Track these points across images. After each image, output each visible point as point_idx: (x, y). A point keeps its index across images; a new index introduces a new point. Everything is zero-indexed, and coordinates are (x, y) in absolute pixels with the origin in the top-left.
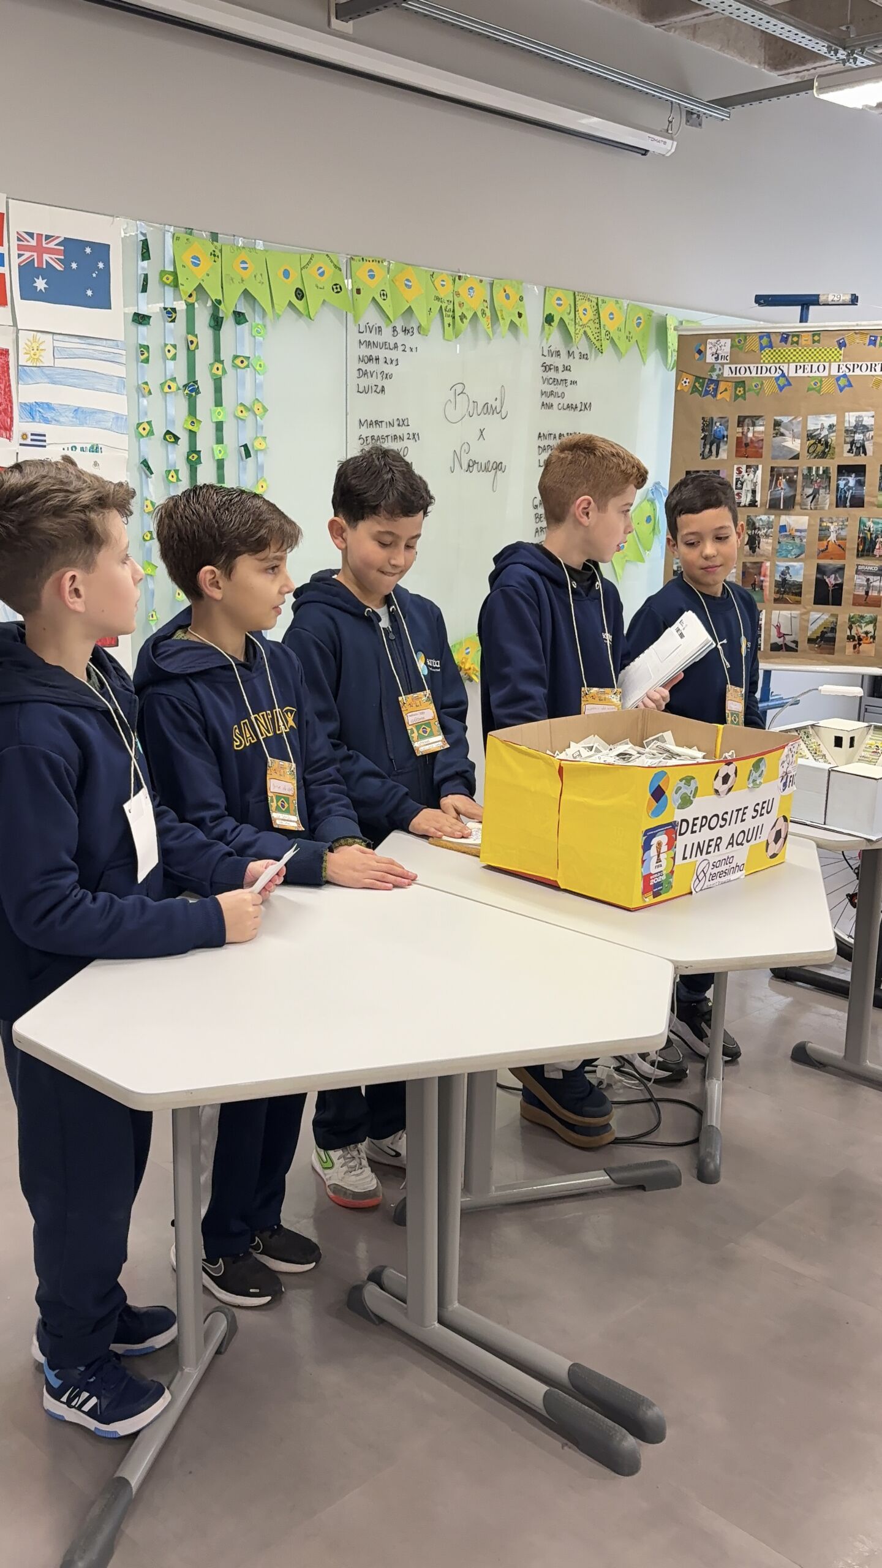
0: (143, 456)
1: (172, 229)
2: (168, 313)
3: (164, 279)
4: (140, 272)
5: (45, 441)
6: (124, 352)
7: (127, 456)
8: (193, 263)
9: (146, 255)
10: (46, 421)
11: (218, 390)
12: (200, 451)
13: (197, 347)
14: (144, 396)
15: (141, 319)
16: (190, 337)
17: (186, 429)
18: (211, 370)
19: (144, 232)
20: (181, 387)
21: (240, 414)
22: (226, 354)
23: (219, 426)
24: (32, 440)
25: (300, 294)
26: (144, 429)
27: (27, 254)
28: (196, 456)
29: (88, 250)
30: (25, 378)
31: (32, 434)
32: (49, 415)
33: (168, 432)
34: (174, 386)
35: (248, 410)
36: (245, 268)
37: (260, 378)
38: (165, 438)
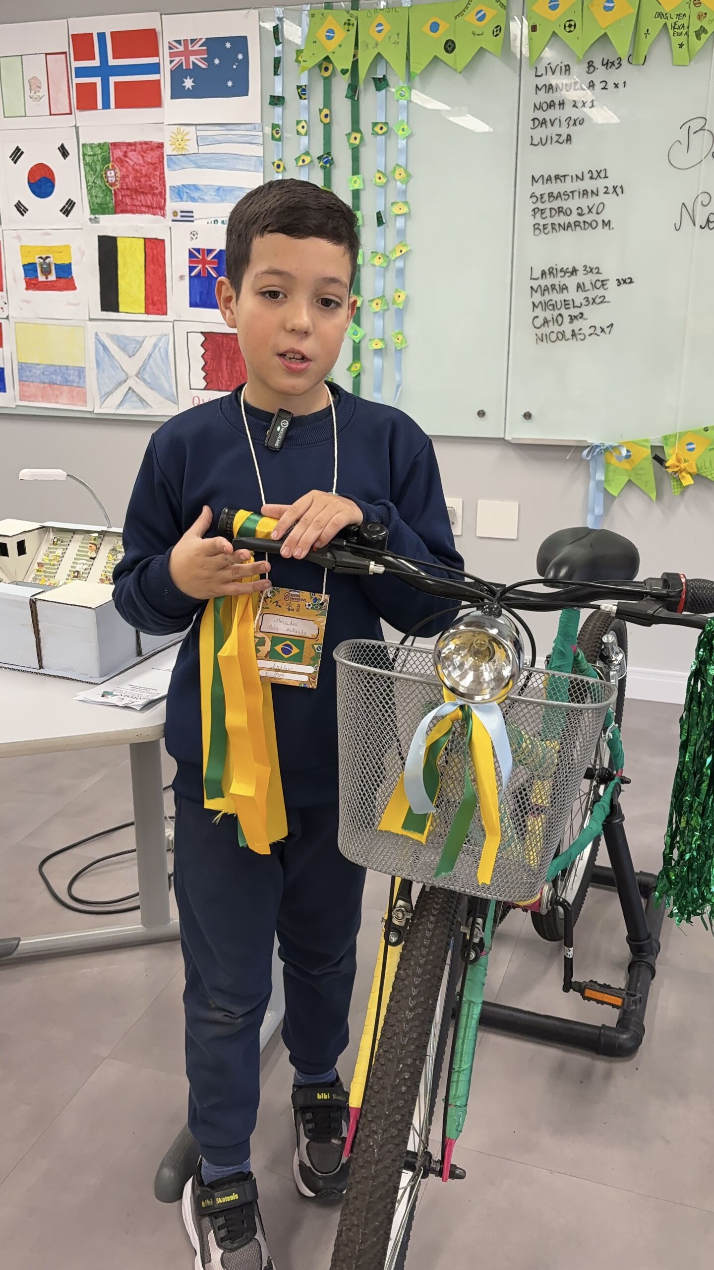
1: (308, 7)
2: (303, 90)
4: (276, 56)
5: (193, 217)
6: (260, 134)
8: (327, 36)
10: (193, 200)
11: (356, 158)
13: (334, 119)
15: (277, 101)
16: (327, 111)
18: (349, 140)
19: (280, 17)
20: (317, 160)
21: (378, 180)
22: (365, 125)
23: (356, 195)
24: (182, 216)
25: (450, 47)
27: (177, 59)
29: (228, 45)
30: (175, 165)
31: (181, 212)
32: (196, 195)
34: (308, 159)
35: (389, 176)
36: (380, 31)
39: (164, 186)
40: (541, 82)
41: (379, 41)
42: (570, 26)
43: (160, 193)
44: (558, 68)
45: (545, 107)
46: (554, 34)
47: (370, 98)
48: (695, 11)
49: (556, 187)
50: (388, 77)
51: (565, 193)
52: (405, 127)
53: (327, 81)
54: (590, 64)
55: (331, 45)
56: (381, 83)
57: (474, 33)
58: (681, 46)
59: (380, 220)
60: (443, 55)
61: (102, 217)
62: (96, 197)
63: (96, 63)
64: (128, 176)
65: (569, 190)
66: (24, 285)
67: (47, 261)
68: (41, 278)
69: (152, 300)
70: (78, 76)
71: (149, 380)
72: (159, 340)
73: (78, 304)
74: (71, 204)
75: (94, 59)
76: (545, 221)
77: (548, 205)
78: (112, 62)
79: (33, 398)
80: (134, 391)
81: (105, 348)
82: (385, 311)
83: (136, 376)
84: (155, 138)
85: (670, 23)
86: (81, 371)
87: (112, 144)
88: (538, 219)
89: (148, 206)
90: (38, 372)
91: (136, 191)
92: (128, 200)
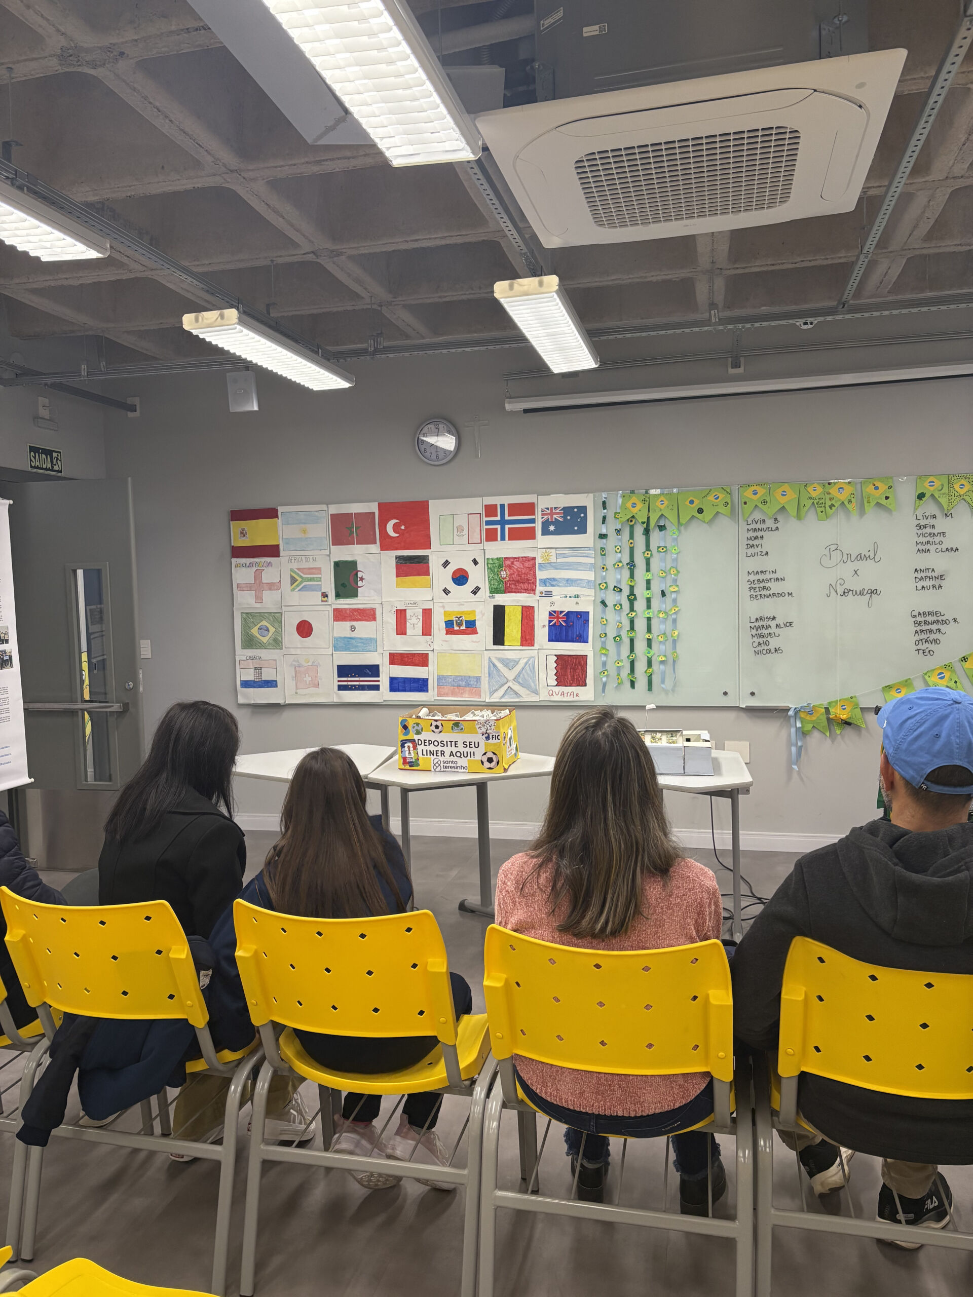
0: (602, 599)
3: (615, 516)
5: (552, 594)
6: (593, 552)
7: (593, 599)
9: (605, 507)
10: (553, 586)
11: (648, 564)
12: (636, 595)
14: (604, 571)
15: (603, 536)
17: (627, 584)
18: (644, 555)
20: (625, 565)
21: (662, 575)
22: (653, 546)
23: (648, 582)
24: (545, 594)
25: (700, 511)
26: (603, 586)
27: (546, 517)
28: (633, 597)
29: (576, 510)
30: (542, 568)
33: (615, 587)
34: (621, 565)
37: (676, 556)
38: (614, 590)
39: (536, 579)
40: (750, 527)
41: (662, 508)
42: (765, 502)
43: (533, 583)
44: (759, 521)
45: (753, 538)
46: (756, 505)
47: (655, 535)
48: (827, 497)
49: (761, 577)
50: (666, 525)
51: (766, 580)
52: (676, 548)
53: (632, 527)
54: (776, 519)
55: (635, 510)
56: (662, 528)
57: (713, 505)
58: (822, 512)
59: (663, 594)
60: (697, 515)
61: (496, 595)
62: (494, 585)
63: (498, 518)
64: (514, 574)
65: (768, 578)
66: (445, 632)
67: (461, 619)
68: (456, 628)
69: (525, 638)
70: (486, 525)
71: (521, 682)
72: (529, 660)
73: (479, 642)
74: (478, 589)
75: (496, 516)
76: (756, 594)
77: (757, 586)
78: (507, 518)
79: (447, 695)
80: (511, 688)
81: (494, 665)
82: (666, 640)
83: (514, 680)
84: (531, 555)
85: (815, 502)
86: (478, 679)
87: (505, 558)
88: (752, 592)
89: (525, 589)
90: (450, 680)
91: (518, 582)
92: (513, 586)
